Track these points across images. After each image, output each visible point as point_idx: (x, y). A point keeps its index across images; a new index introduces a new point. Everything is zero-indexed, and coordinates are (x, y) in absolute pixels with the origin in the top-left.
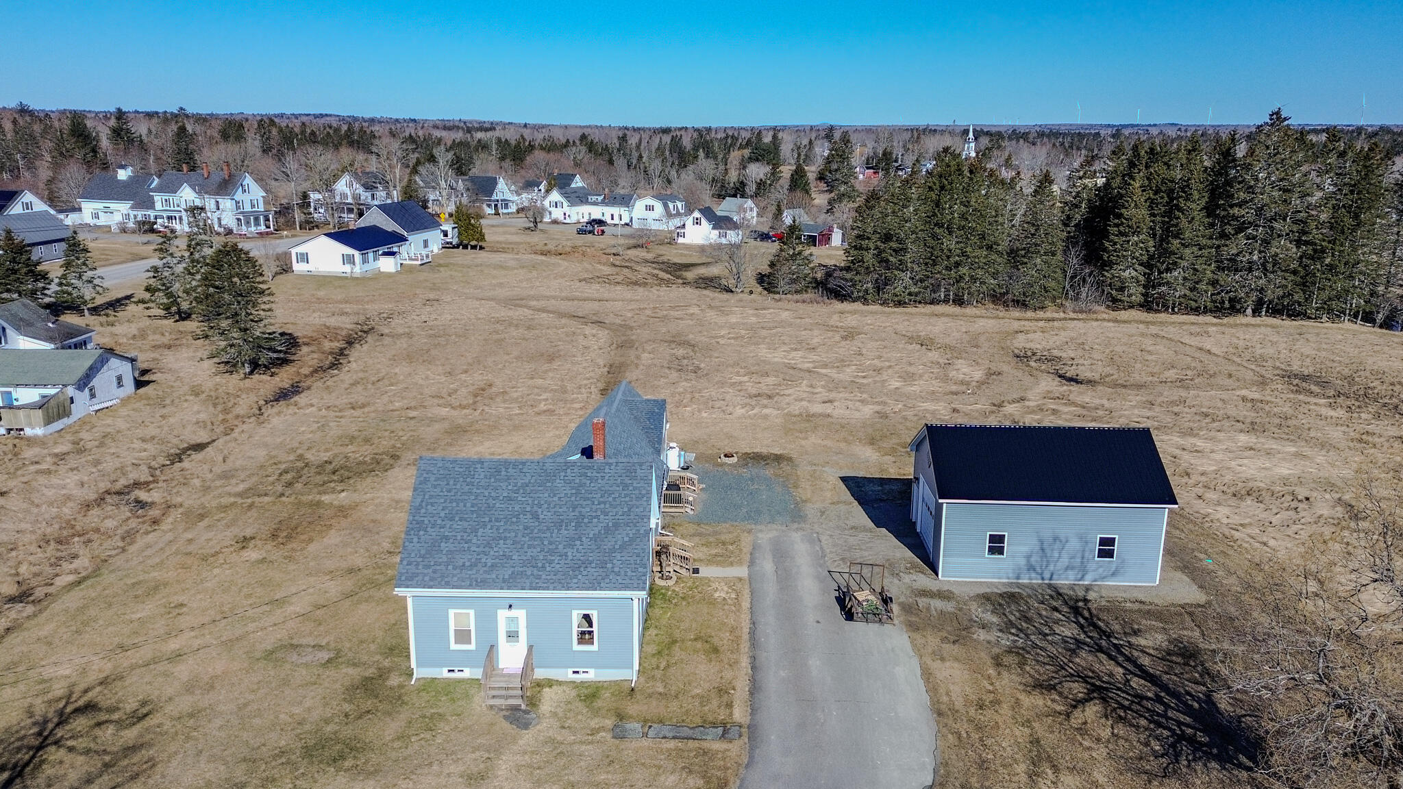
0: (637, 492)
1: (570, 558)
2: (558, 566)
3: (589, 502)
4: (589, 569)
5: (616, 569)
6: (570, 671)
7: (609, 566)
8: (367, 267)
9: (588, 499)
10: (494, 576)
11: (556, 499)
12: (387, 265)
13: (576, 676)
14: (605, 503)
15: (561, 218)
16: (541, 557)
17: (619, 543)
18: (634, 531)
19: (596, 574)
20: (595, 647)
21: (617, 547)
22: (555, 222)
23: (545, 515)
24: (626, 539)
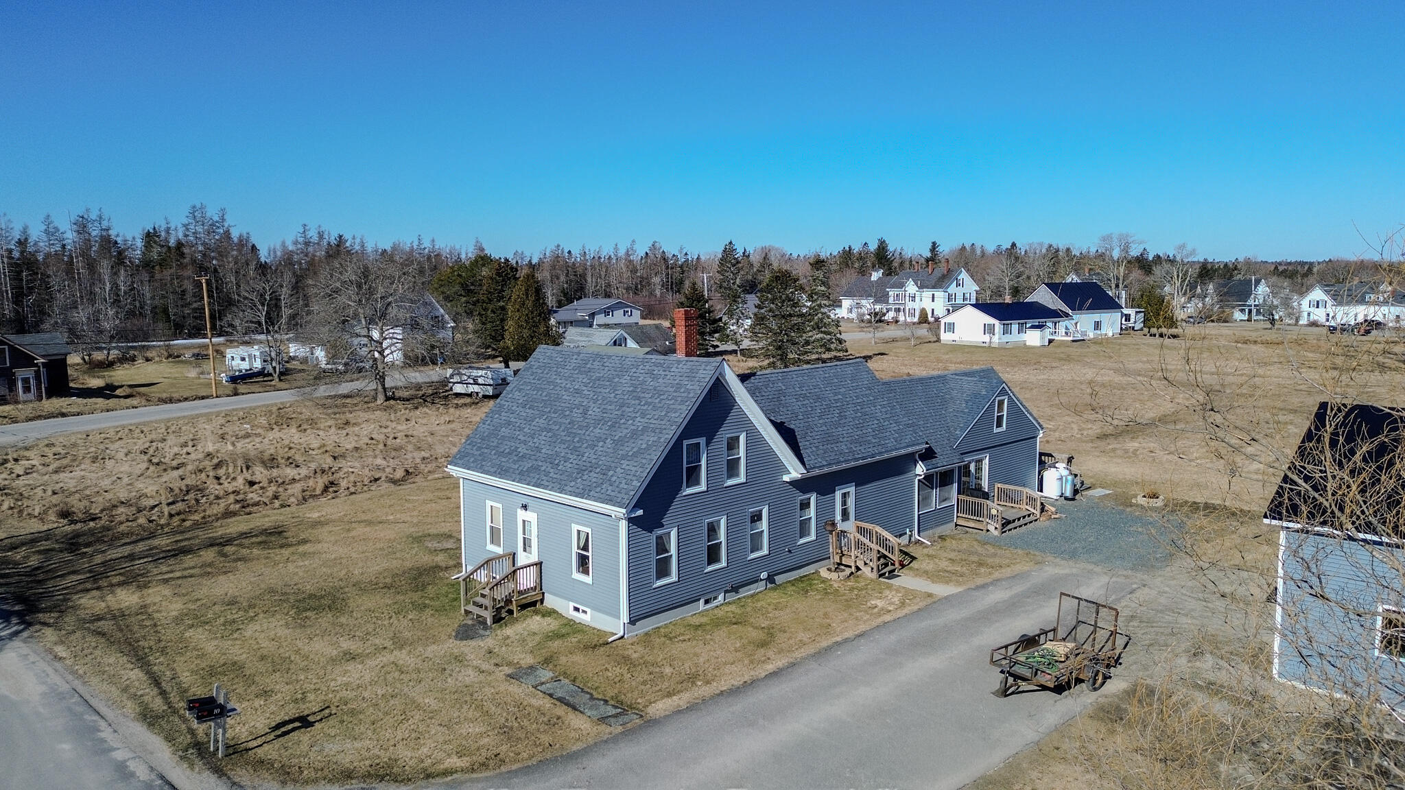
0: (685, 395)
1: (584, 459)
2: (570, 465)
3: (637, 402)
4: (591, 474)
5: (614, 479)
6: (572, 605)
7: (611, 473)
8: (1007, 338)
9: (639, 398)
10: (516, 467)
11: (613, 395)
12: (1033, 338)
13: (576, 614)
14: (649, 404)
15: (1322, 319)
16: (562, 454)
17: (635, 450)
18: (655, 439)
19: (594, 480)
20: (588, 579)
21: (630, 454)
22: (1314, 324)
23: (594, 411)
24: (644, 446)
